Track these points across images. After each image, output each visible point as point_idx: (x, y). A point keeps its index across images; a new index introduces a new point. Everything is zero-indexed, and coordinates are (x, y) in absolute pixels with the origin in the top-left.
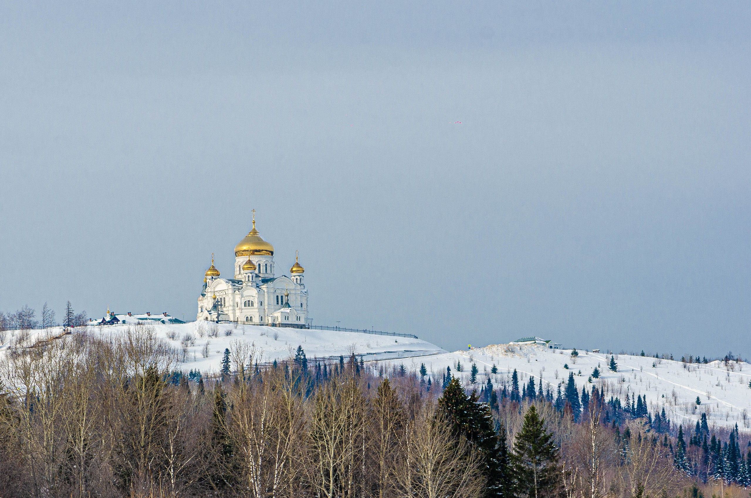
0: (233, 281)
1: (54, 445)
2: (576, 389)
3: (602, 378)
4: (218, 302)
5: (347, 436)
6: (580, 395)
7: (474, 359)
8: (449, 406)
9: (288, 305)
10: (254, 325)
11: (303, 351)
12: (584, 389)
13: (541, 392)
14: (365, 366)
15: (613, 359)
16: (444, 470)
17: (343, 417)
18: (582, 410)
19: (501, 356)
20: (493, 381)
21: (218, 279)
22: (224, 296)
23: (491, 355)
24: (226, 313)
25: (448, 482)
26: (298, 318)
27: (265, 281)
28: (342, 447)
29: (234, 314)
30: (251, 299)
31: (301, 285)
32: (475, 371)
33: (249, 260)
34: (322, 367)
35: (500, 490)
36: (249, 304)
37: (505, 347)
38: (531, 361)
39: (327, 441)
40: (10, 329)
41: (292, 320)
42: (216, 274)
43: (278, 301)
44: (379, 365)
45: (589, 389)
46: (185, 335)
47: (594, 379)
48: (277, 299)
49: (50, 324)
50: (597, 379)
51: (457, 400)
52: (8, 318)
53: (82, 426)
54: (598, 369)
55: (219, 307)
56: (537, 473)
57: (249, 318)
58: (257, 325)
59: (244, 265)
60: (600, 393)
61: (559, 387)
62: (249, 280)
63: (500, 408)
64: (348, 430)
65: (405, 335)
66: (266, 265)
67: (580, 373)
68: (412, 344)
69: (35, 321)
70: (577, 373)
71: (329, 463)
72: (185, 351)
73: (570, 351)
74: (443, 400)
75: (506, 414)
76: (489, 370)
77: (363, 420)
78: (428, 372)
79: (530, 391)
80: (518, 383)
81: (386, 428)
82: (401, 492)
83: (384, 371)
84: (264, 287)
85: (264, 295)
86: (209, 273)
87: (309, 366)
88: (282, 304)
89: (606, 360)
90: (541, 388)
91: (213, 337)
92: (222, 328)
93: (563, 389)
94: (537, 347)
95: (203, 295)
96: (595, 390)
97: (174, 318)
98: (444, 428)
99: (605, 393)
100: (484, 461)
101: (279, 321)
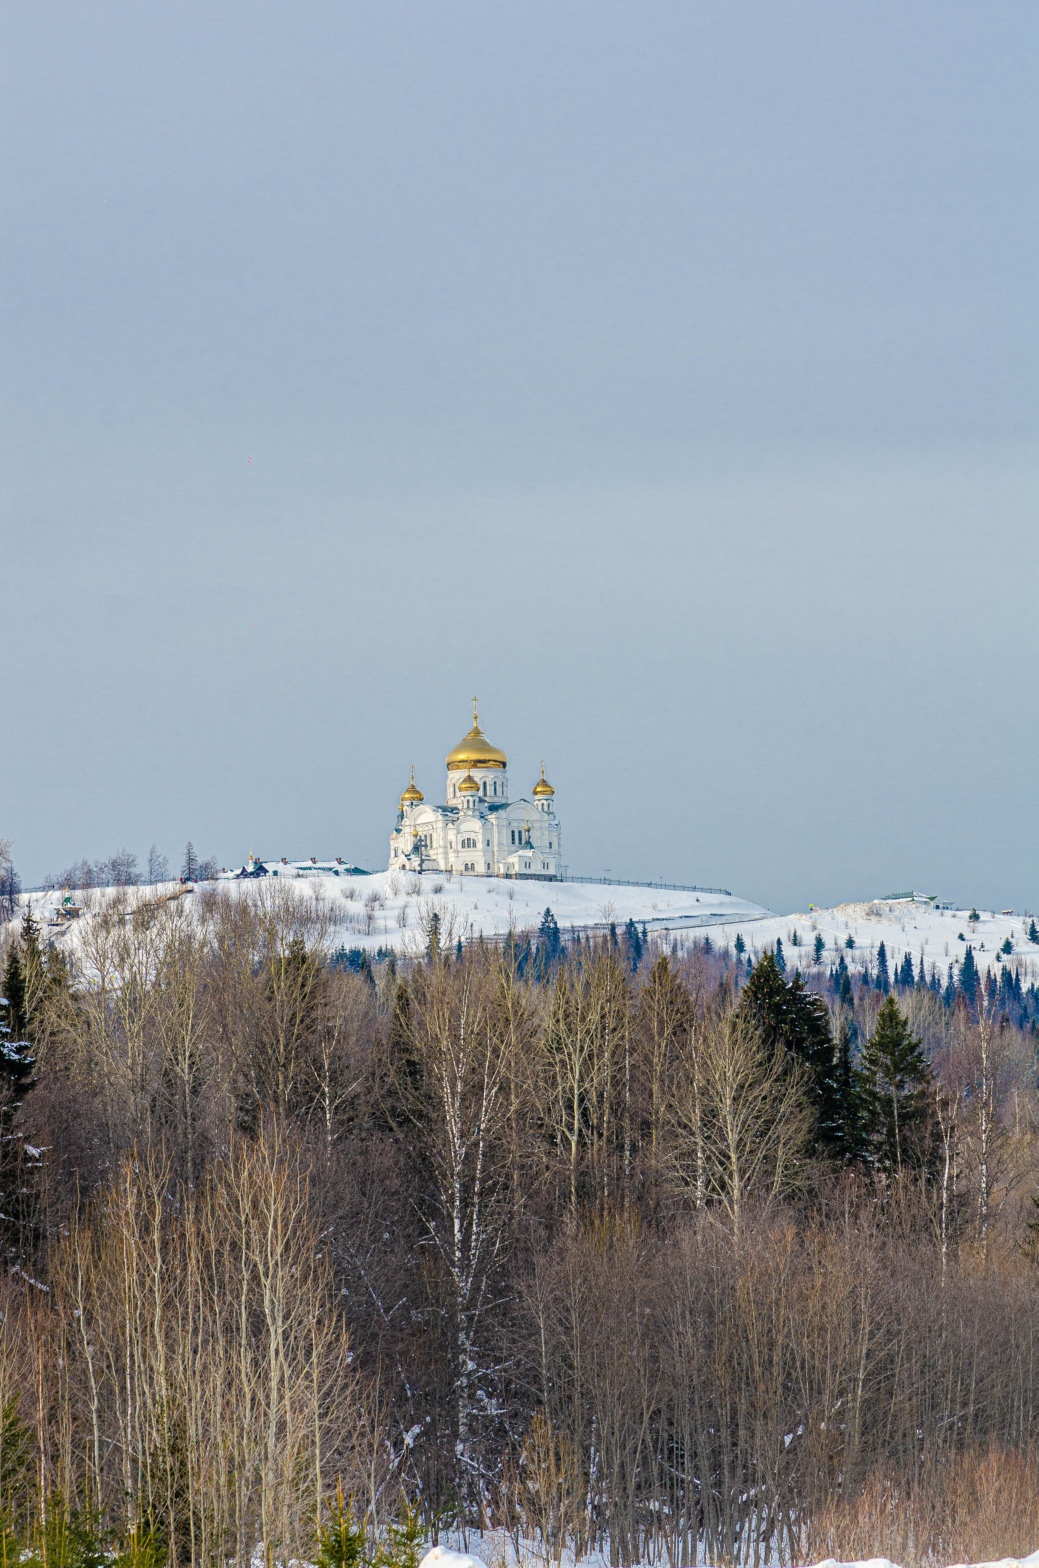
0: (445, 809)
1: (143, 1064)
2: (977, 971)
3: (1017, 954)
4: (420, 840)
5: (600, 1046)
6: (983, 981)
7: (819, 927)
8: (758, 999)
9: (529, 845)
10: (477, 876)
11: (552, 915)
12: (989, 971)
13: (922, 977)
14: (649, 939)
15: (1033, 925)
16: (750, 1099)
17: (594, 1016)
18: (986, 1003)
19: (860, 921)
20: (848, 961)
21: (421, 806)
22: (430, 832)
23: (844, 919)
24: (434, 857)
25: (757, 1117)
26: (545, 866)
27: (494, 808)
28: (593, 1064)
29: (446, 859)
30: (472, 836)
31: (549, 813)
32: (819, 945)
33: (469, 776)
34: (583, 941)
35: (839, 1128)
36: (468, 843)
37: (866, 907)
38: (906, 929)
39: (569, 1055)
40: (99, 885)
41: (534, 870)
42: (418, 798)
43: (513, 839)
44: (672, 938)
45: (997, 971)
46: (371, 893)
47: (1004, 957)
48: (513, 836)
49: (160, 877)
50: (1010, 956)
51: (771, 989)
52: (95, 869)
53: (187, 1034)
54: (1011, 940)
55: (423, 848)
56: (898, 1101)
57: (470, 866)
58: (482, 876)
59: (462, 783)
60: (1014, 977)
61: (951, 968)
62: (468, 807)
63: (856, 1001)
64: (602, 1036)
65: (711, 891)
66: (495, 783)
67: (983, 946)
68: (721, 904)
69: (138, 873)
70: (978, 947)
71: (572, 1089)
72: (370, 918)
73: (968, 913)
74: (749, 988)
75: (864, 1010)
76: (842, 943)
77: (626, 1020)
78: (748, 947)
79: (905, 975)
80: (887, 964)
81: (661, 1034)
82: (685, 1133)
83: (679, 946)
84: (492, 817)
85: (492, 829)
86: (407, 796)
87: (562, 939)
88: (520, 843)
89: (1023, 926)
90: (922, 971)
91: (414, 895)
92: (428, 881)
93: (956, 971)
94: (917, 907)
95: (398, 831)
96: (1006, 974)
97: (353, 867)
98: (750, 1032)
99: (1022, 978)
100: (813, 1083)
101: (516, 869)
